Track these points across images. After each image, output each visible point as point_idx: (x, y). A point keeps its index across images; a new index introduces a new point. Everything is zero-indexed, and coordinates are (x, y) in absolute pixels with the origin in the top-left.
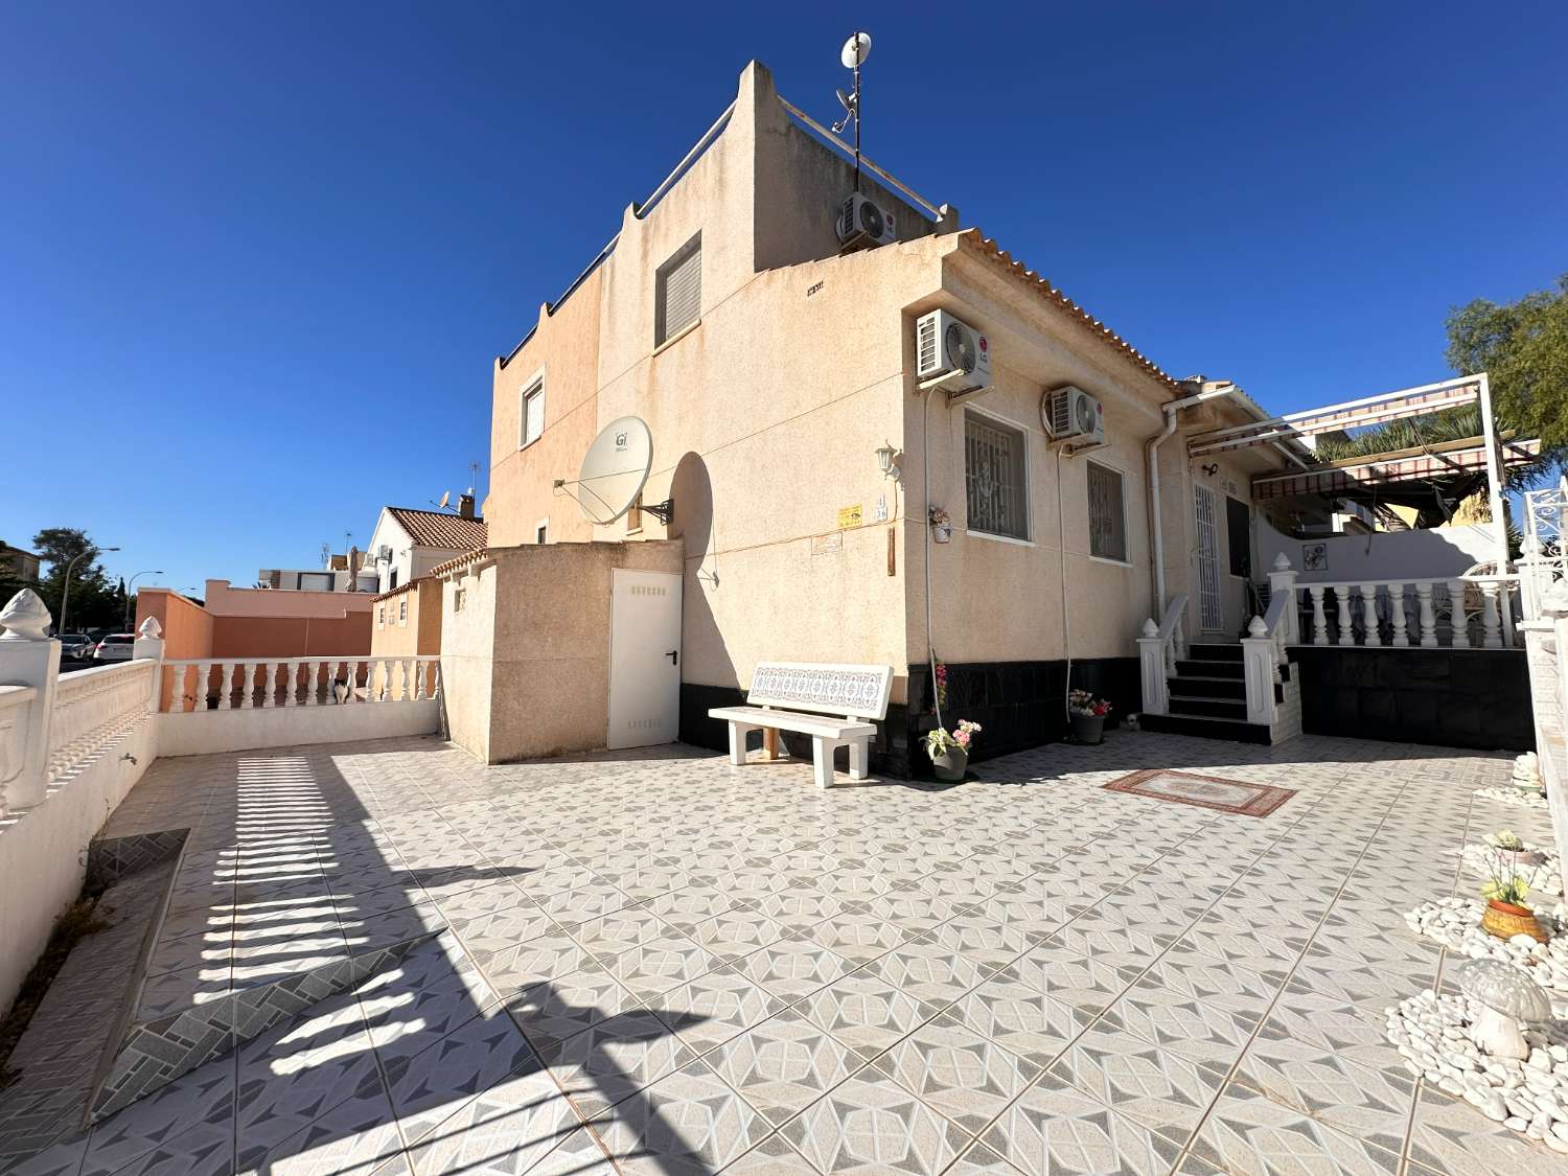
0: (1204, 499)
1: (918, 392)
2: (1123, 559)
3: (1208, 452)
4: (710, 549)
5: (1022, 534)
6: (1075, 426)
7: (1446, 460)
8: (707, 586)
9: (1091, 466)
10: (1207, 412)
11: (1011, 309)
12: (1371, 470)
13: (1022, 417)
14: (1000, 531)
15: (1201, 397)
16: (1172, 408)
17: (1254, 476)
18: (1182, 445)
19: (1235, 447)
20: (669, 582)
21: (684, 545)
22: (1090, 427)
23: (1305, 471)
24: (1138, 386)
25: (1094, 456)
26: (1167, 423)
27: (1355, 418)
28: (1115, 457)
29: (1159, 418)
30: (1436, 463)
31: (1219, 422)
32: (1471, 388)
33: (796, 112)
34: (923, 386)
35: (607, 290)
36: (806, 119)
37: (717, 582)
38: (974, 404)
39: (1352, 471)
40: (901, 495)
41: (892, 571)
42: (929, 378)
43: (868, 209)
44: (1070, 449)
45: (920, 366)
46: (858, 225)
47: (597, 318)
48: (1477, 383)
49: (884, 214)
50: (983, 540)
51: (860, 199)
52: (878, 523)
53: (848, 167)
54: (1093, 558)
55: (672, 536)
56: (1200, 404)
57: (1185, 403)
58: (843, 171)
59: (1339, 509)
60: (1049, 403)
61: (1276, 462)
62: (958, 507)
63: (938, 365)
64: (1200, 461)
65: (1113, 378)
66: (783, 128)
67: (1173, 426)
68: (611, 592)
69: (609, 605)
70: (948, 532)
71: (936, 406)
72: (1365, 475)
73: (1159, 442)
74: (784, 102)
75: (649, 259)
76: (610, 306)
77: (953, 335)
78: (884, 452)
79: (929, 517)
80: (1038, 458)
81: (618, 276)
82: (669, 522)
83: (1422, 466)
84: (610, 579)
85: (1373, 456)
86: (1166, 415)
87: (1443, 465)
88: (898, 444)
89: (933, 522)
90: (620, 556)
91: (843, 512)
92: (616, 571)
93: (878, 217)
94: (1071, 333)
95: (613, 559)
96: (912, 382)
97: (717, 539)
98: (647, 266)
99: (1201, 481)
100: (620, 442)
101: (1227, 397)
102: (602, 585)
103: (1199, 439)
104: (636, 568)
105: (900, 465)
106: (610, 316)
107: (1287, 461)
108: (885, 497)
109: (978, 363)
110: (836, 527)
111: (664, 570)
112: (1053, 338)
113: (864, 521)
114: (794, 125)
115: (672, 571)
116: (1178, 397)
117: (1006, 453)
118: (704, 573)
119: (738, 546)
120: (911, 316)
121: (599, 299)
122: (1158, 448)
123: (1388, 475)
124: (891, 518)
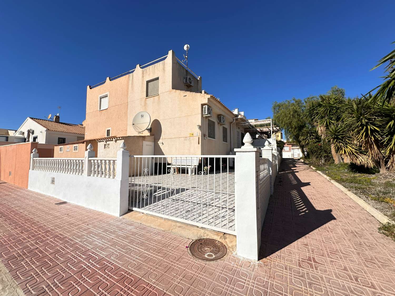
0: (238, 132)
1: (203, 117)
2: (227, 142)
3: (239, 126)
4: (161, 138)
5: (214, 138)
6: (222, 122)
7: (269, 129)
8: (160, 145)
9: (223, 127)
10: (239, 120)
11: (215, 105)
12: (260, 129)
13: (214, 119)
14: (212, 138)
15: (238, 117)
16: (234, 118)
17: (245, 129)
18: (235, 124)
19: (243, 125)
20: (152, 144)
21: (155, 137)
22: (224, 122)
23: (252, 129)
24: (230, 115)
25: (224, 126)
26: (234, 121)
27: (257, 123)
28: (227, 126)
29: (233, 120)
30: (268, 129)
31: (241, 121)
32: (270, 121)
33: (178, 59)
34: (204, 116)
35: (131, 81)
36: (179, 61)
37: (163, 144)
38: (210, 119)
39: (258, 129)
40: (200, 132)
41: (199, 143)
42: (205, 115)
43: (190, 79)
44: (221, 125)
45: (204, 113)
46: (188, 82)
47: (128, 86)
48: (270, 120)
49: (192, 80)
50: (210, 139)
51: (188, 77)
52: (196, 136)
53: (186, 70)
54: (223, 142)
55: (151, 135)
56: (238, 118)
57: (236, 118)
58: (185, 70)
59: (257, 134)
60: (218, 117)
61: (248, 127)
62: (207, 134)
63: (206, 114)
64: (238, 127)
65: (227, 114)
66: (176, 63)
67: (234, 122)
68: (143, 145)
69: (142, 148)
70: (206, 138)
71: (205, 119)
72: (259, 130)
73: (232, 123)
74: (176, 57)
75: (144, 78)
76: (132, 84)
77: (208, 109)
78: (198, 126)
79: (204, 135)
80: (216, 125)
81: (134, 78)
82: (150, 132)
83: (266, 130)
84: (143, 143)
85: (261, 127)
86: (233, 119)
87: (268, 130)
88: (200, 125)
89: (204, 136)
90: (144, 139)
91: (190, 134)
92: (144, 141)
93: (191, 80)
94: (222, 108)
95: (143, 139)
96: (202, 115)
97: (163, 136)
98: (144, 79)
99: (238, 130)
100: (142, 116)
101: (242, 118)
102: (141, 144)
103: (238, 123)
104: (146, 141)
105: (200, 127)
106: (132, 87)
107: (249, 127)
108: (198, 133)
109: (211, 113)
110: (189, 136)
111: (151, 141)
112: (220, 109)
113: (194, 136)
114: (178, 62)
115: (153, 142)
116: (235, 117)
117: (212, 125)
118: (160, 142)
119: (168, 138)
120: (202, 105)
121: (128, 82)
122: (232, 124)
123: (262, 130)
124: (199, 135)
